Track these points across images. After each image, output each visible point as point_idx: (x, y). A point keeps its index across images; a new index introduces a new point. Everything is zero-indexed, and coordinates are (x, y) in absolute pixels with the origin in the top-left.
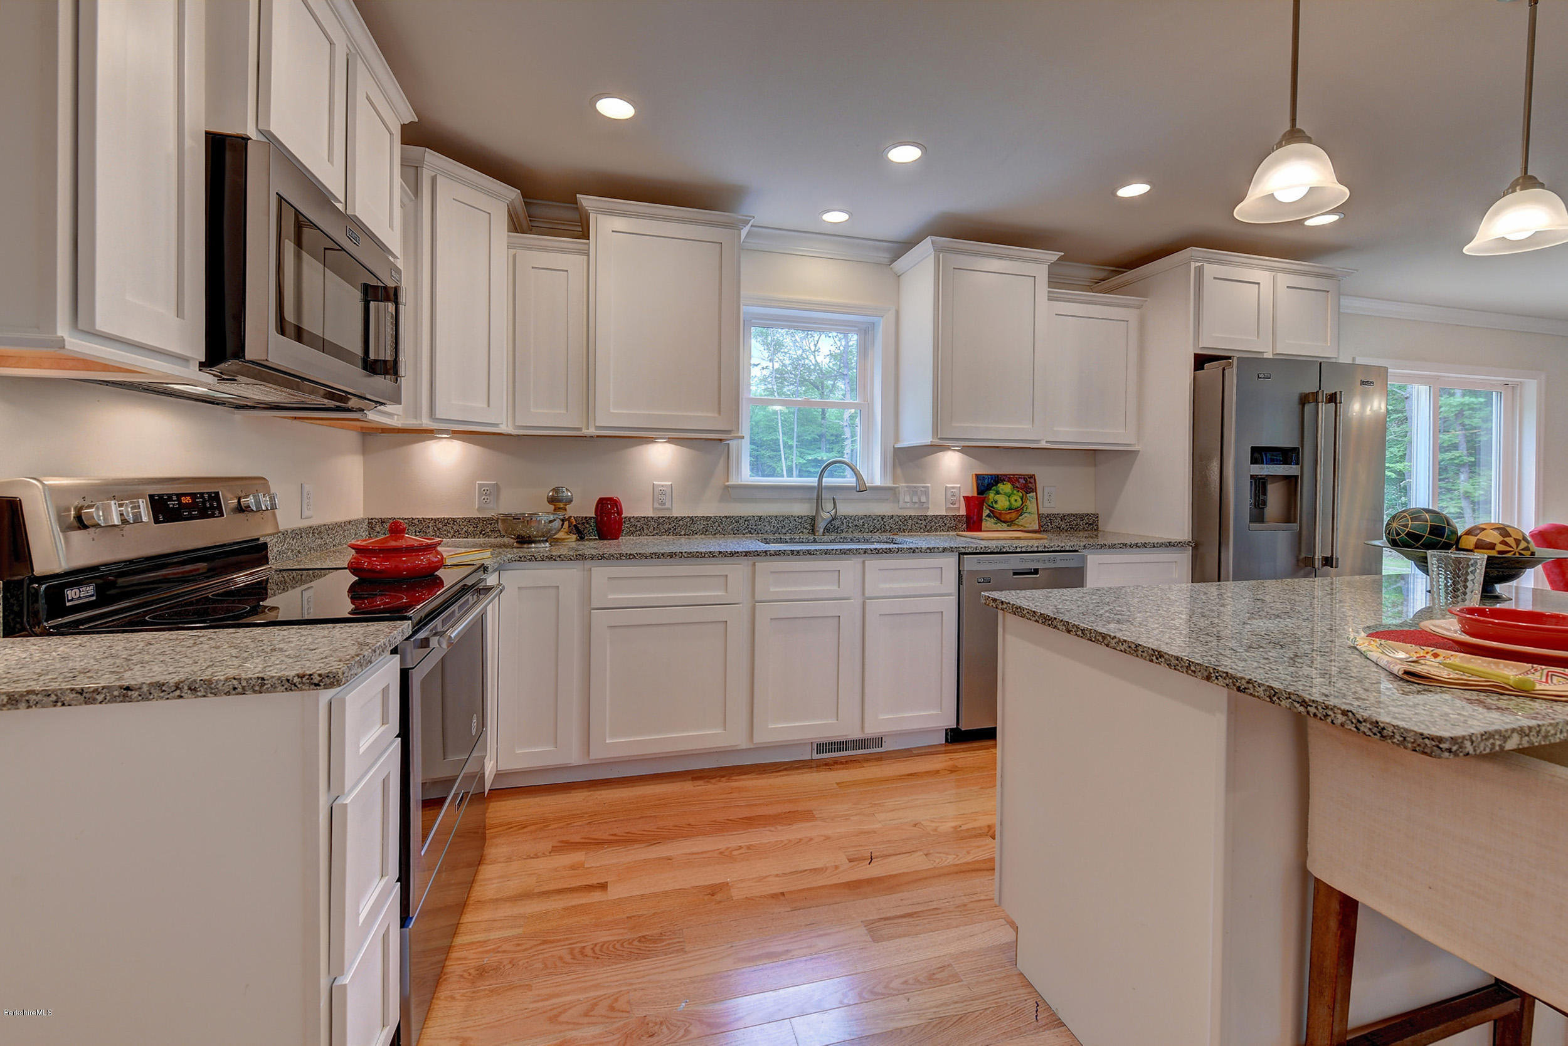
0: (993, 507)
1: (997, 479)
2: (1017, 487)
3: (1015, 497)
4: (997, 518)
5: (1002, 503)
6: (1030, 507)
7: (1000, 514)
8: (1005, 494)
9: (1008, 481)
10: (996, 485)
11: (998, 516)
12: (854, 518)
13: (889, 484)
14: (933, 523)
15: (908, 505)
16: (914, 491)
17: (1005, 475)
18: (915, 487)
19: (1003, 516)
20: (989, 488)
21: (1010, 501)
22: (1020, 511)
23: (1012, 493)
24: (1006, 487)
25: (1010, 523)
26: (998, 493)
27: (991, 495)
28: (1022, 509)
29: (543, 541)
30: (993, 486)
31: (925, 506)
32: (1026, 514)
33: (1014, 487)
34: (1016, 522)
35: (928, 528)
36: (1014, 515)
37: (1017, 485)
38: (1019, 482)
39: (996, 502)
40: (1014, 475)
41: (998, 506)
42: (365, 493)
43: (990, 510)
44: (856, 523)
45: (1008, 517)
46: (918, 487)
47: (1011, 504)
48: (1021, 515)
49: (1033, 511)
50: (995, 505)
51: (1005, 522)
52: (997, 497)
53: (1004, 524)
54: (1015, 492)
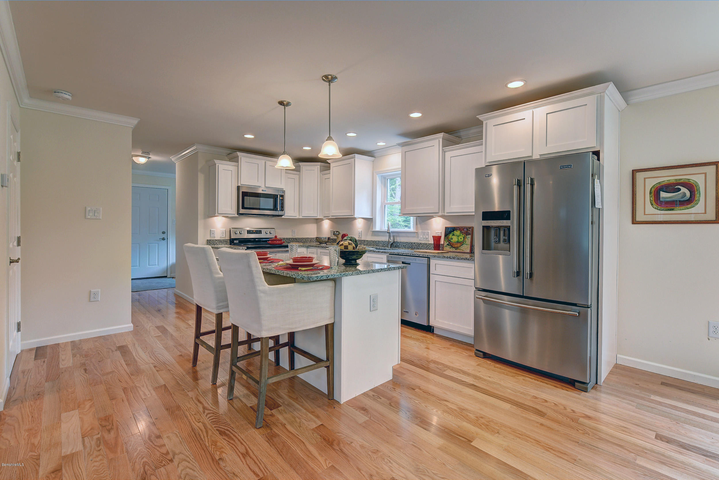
0: (450, 241)
1: (454, 229)
2: (463, 233)
3: (461, 237)
4: (451, 246)
5: (455, 239)
6: (467, 242)
7: (453, 244)
8: (456, 235)
9: (459, 230)
10: (453, 231)
11: (452, 245)
12: (403, 243)
13: (415, 231)
14: (429, 247)
15: (422, 239)
16: (424, 234)
17: (458, 227)
18: (424, 232)
19: (454, 245)
20: (450, 232)
21: (458, 238)
22: (462, 243)
23: (460, 235)
24: (457, 233)
25: (457, 248)
26: (453, 235)
27: (451, 236)
28: (463, 242)
29: (324, 243)
30: (452, 232)
31: (428, 239)
32: (464, 245)
33: (461, 232)
34: (459, 248)
35: (427, 248)
36: (459, 245)
37: (463, 231)
38: (464, 230)
39: (452, 239)
40: (462, 227)
41: (453, 241)
42: (317, 232)
43: (449, 242)
44: (404, 245)
45: (456, 246)
46: (425, 232)
47: (458, 240)
48: (462, 245)
49: (468, 243)
50: (451, 240)
51: (454, 248)
52: (453, 237)
53: (454, 249)
54: (461, 235)
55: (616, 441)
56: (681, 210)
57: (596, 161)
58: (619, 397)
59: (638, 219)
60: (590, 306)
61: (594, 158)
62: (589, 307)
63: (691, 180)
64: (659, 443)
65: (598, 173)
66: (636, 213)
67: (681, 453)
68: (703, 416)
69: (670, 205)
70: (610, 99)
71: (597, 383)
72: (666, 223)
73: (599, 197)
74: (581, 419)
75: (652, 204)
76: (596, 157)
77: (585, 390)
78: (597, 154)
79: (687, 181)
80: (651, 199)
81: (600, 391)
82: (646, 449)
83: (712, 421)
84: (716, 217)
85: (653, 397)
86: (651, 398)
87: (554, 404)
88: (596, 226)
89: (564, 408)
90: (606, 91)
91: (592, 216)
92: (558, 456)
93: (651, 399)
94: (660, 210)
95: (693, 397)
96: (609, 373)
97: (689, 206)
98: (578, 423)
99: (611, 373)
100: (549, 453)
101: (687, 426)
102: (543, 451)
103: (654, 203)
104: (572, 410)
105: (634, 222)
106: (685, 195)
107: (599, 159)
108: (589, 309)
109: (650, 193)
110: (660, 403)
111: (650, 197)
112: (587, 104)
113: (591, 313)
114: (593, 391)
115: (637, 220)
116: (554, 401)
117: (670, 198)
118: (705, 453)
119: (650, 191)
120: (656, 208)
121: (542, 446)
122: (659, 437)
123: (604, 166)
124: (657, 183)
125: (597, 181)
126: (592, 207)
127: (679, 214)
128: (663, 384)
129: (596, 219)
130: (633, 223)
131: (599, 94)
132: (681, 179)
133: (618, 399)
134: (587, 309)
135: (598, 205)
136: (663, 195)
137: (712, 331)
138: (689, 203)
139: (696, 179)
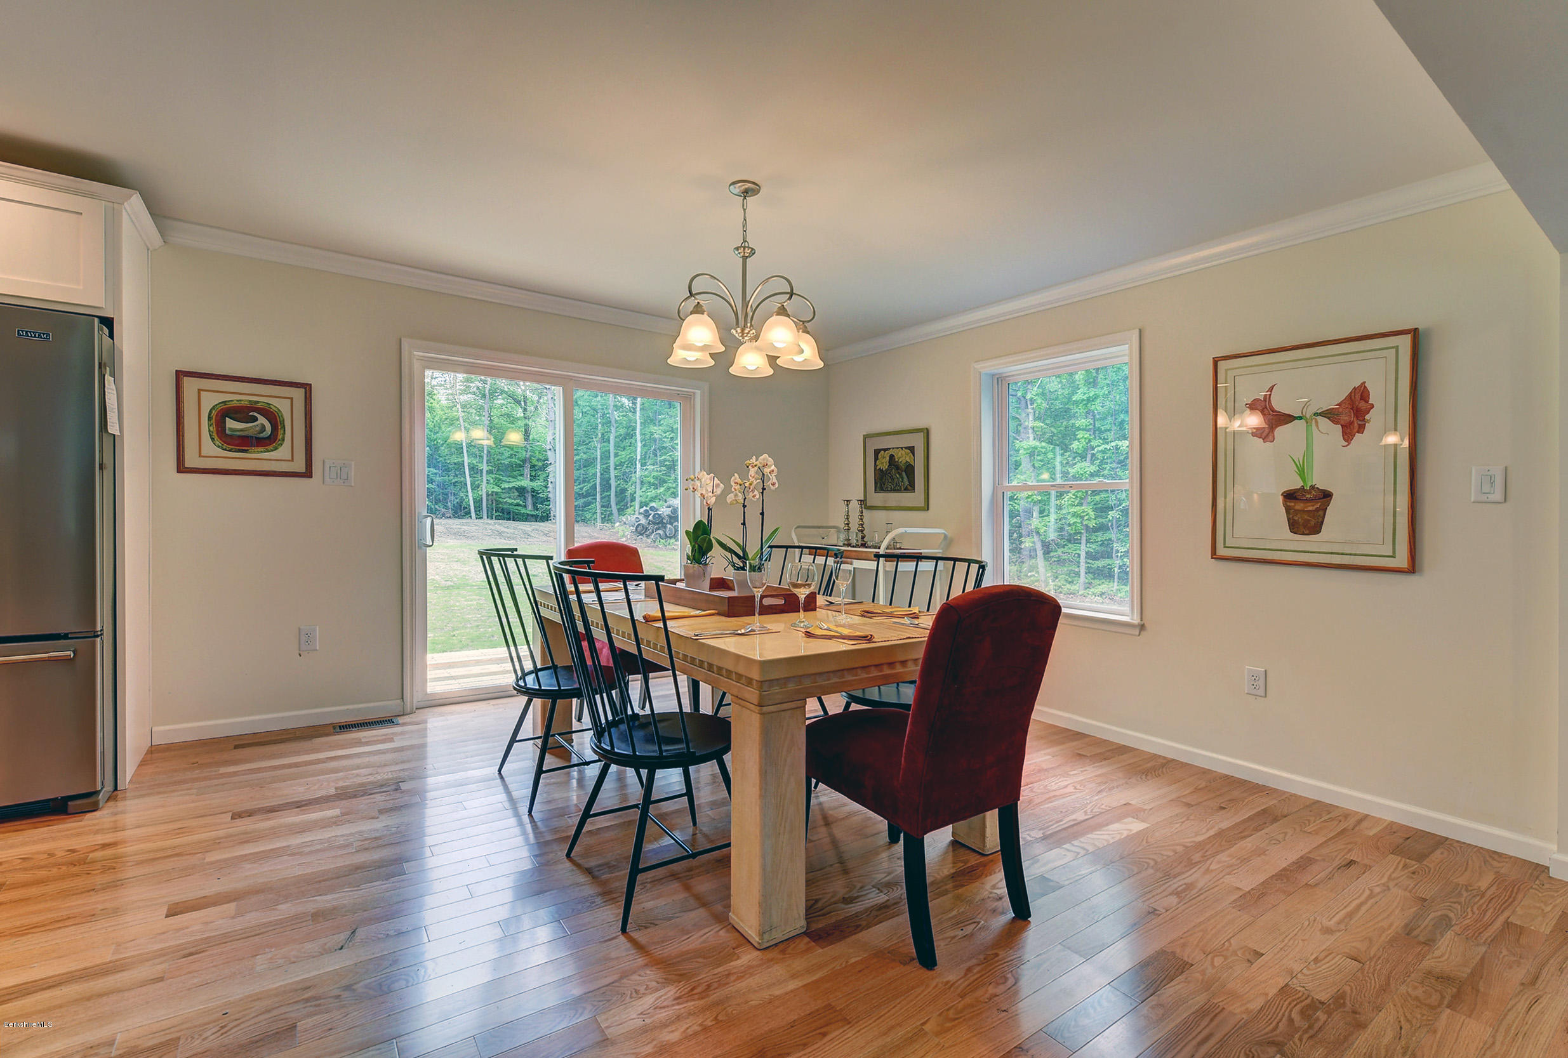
55: (169, 853)
56: (258, 452)
57: (106, 339)
58: (164, 792)
59: (189, 463)
60: (99, 633)
61: (102, 331)
62: (98, 636)
63: (272, 407)
64: (238, 822)
65: (110, 364)
66: (183, 452)
67: (269, 819)
68: (296, 765)
69: (243, 443)
70: (132, 221)
71: (116, 789)
72: (236, 474)
73: (114, 412)
74: (91, 855)
75: (213, 439)
76: (106, 331)
77: (94, 808)
78: (108, 322)
79: (266, 407)
80: (211, 429)
81: (124, 799)
82: (218, 839)
83: (305, 765)
84: (306, 468)
85: (223, 770)
86: (221, 772)
87: (20, 861)
88: (107, 474)
89: (49, 854)
90: (125, 204)
91: (101, 451)
92: (52, 930)
93: (221, 774)
94: (226, 450)
95: (282, 746)
96: (139, 766)
97: (271, 447)
98: (89, 863)
99: (143, 763)
100: (30, 936)
101: (274, 785)
102: (12, 941)
103: (216, 437)
104: (68, 851)
105: (181, 468)
106: (263, 427)
107: (111, 336)
108: (99, 639)
109: (210, 418)
110: (235, 774)
111: (210, 425)
112: (81, 214)
113: (103, 647)
114: (110, 804)
115: (186, 466)
116: (20, 855)
117: (241, 430)
118: (299, 804)
119: (210, 414)
120: (219, 447)
121: (10, 934)
122: (236, 816)
123: (122, 352)
124: (220, 403)
125: (109, 379)
126: (101, 431)
127: (257, 459)
128: (236, 747)
129: (107, 460)
130: (179, 471)
131: (111, 204)
132: (258, 402)
133: (162, 796)
134: (93, 639)
135: (113, 428)
136: (231, 424)
137: (304, 642)
138: (269, 441)
139: (282, 407)
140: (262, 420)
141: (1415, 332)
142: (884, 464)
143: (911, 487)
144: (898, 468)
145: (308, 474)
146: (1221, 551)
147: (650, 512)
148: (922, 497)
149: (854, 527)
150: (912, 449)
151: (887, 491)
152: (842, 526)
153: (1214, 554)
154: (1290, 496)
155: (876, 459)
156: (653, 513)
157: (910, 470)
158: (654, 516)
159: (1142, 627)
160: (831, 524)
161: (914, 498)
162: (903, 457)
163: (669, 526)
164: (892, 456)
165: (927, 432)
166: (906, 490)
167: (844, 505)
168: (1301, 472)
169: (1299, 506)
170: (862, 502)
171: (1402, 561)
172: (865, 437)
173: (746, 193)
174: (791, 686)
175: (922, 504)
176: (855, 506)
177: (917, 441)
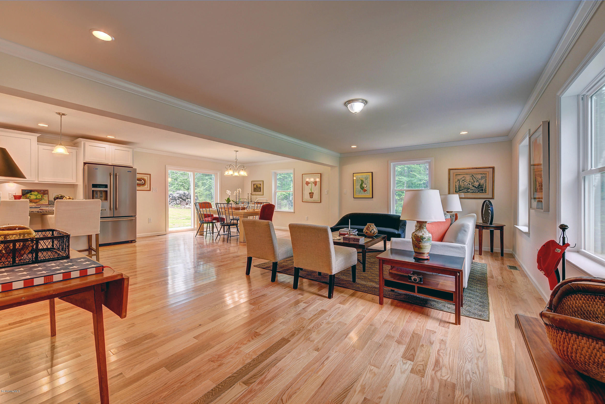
0: (29, 198)
3: (39, 196)
7: (32, 200)
8: (35, 195)
9: (36, 192)
20: (27, 193)
33: (39, 193)
36: (38, 201)
40: (39, 190)
45: (35, 201)
47: (37, 198)
48: (41, 201)
49: (46, 199)
52: (31, 196)
53: (33, 203)
63: (144, 178)
69: (140, 185)
72: (139, 191)
97: (144, 186)
112: (129, 151)
117: (139, 183)
127: (142, 188)
132: (142, 178)
137: (149, 221)
138: (144, 184)
139: (146, 178)
140: (143, 181)
141: (321, 174)
142: (255, 187)
143: (260, 191)
144: (258, 187)
145: (150, 190)
146: (303, 201)
147: (171, 196)
148: (262, 193)
149: (250, 198)
150: (260, 184)
151: (256, 192)
152: (247, 198)
153: (302, 202)
154: (310, 193)
155: (254, 186)
156: (172, 196)
157: (260, 188)
158: (172, 197)
159: (294, 212)
160: (245, 198)
161: (261, 193)
162: (259, 186)
163: (178, 200)
164: (257, 185)
165: (263, 181)
166: (259, 191)
167: (247, 194)
168: (311, 190)
169: (311, 195)
170: (251, 194)
171: (320, 201)
172: (252, 181)
173: (236, 152)
174: (246, 215)
175: (262, 194)
176: (250, 195)
177: (262, 183)
